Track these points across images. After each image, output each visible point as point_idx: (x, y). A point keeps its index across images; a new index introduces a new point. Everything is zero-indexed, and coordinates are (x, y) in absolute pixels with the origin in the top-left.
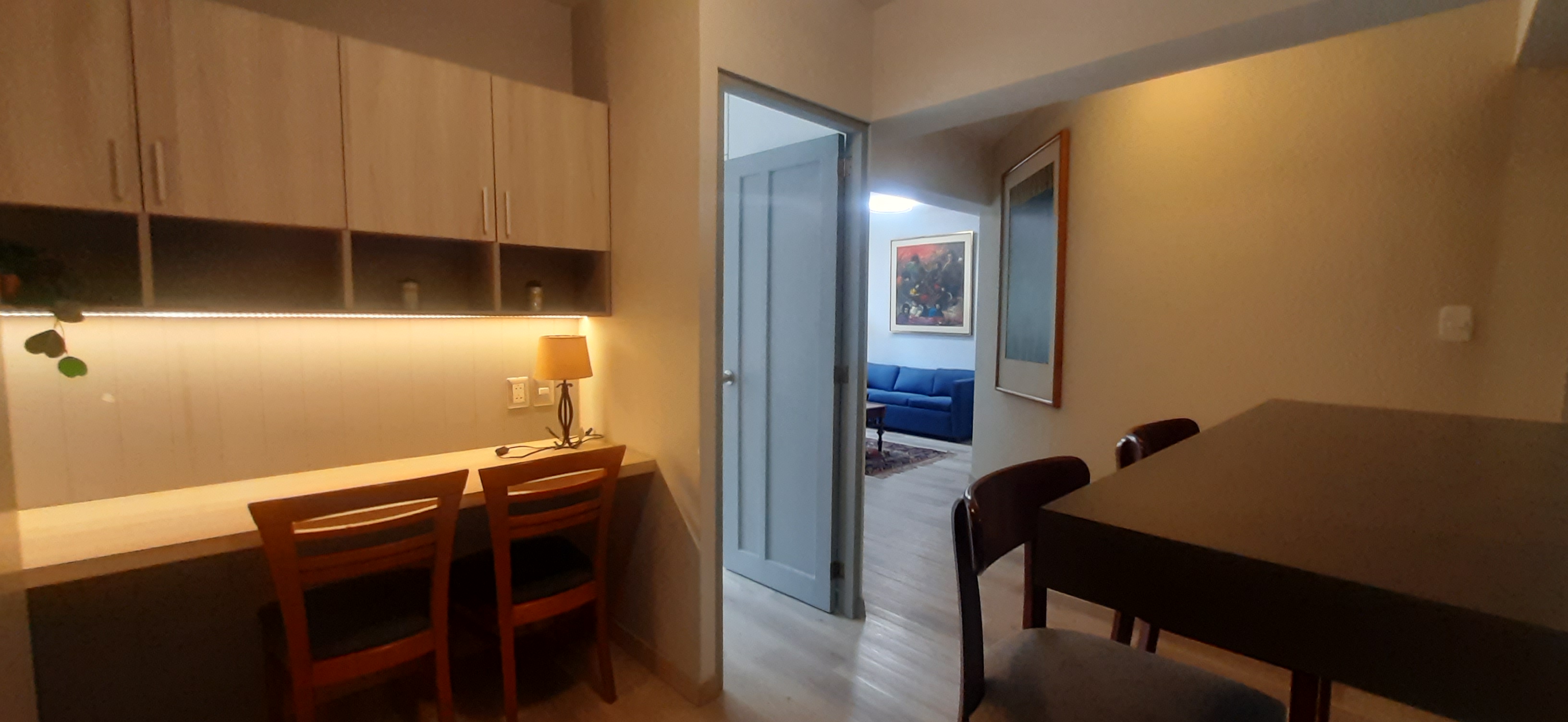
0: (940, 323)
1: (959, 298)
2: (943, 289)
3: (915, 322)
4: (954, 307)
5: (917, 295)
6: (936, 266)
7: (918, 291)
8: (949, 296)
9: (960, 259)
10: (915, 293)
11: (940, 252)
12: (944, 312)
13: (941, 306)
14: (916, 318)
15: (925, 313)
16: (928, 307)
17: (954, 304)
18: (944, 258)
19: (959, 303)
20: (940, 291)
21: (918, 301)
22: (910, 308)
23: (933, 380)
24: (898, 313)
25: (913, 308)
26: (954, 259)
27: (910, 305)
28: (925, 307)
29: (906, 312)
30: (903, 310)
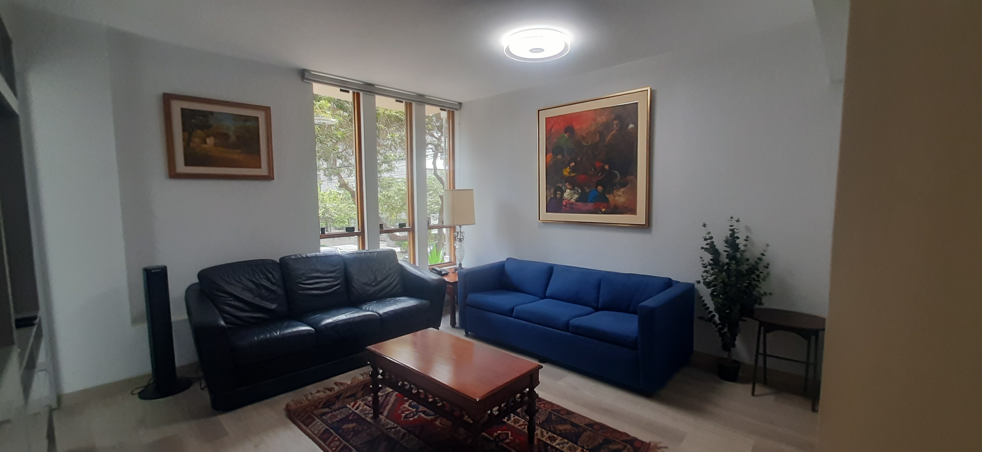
0: (603, 210)
1: (629, 178)
2: (607, 167)
3: (572, 209)
4: (622, 190)
5: (572, 174)
6: (597, 138)
7: (573, 170)
8: (616, 175)
9: (631, 126)
10: (570, 173)
11: (602, 119)
12: (610, 197)
13: (605, 188)
14: (572, 204)
15: (583, 198)
16: (587, 191)
17: (623, 186)
18: (607, 126)
19: (629, 186)
20: (603, 169)
21: (573, 183)
22: (563, 192)
24: (549, 198)
25: (568, 191)
26: (623, 126)
27: (563, 189)
28: (582, 190)
29: (558, 196)
30: (555, 194)
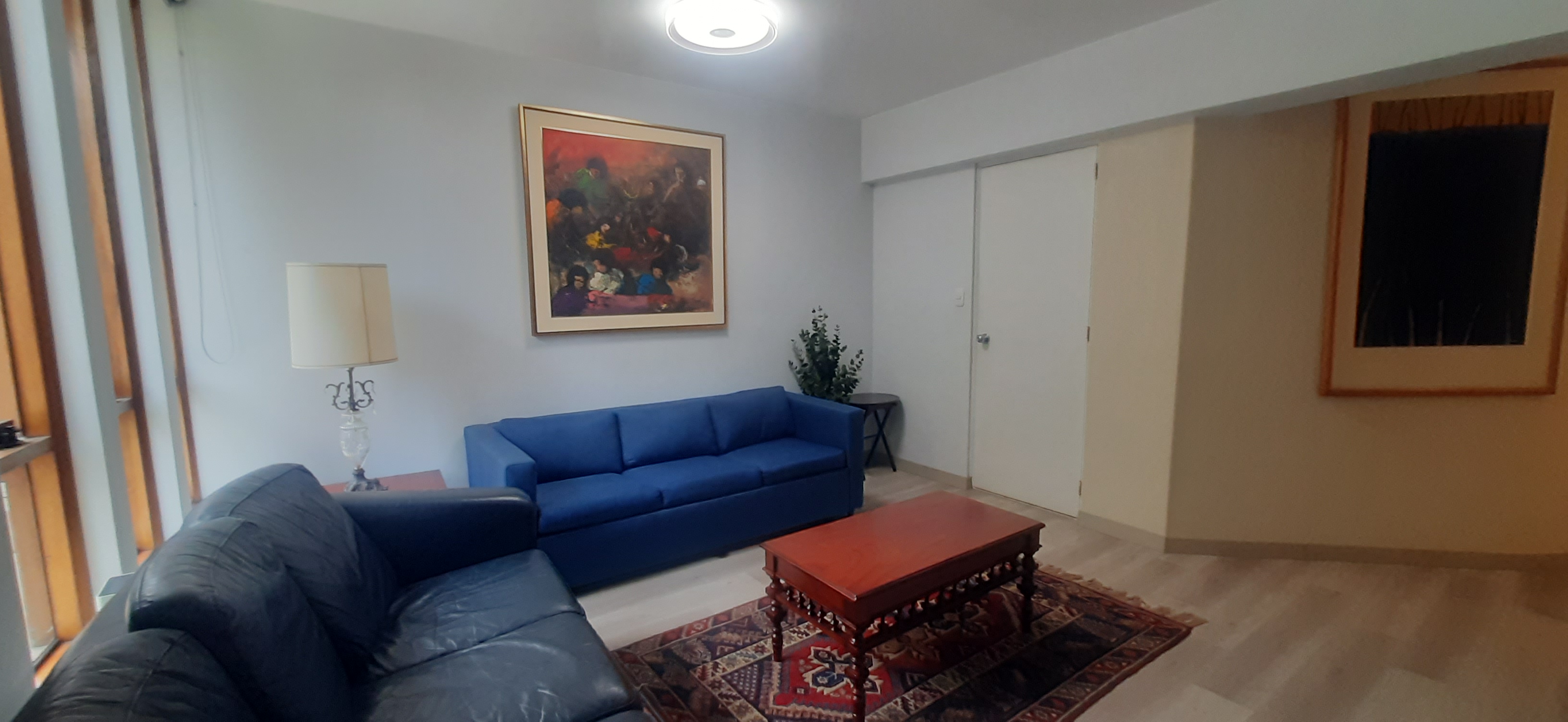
0: (664, 306)
1: (700, 257)
2: (667, 238)
3: (607, 307)
4: (692, 274)
5: (606, 246)
6: (649, 190)
7: (608, 237)
8: (682, 253)
9: (701, 182)
10: (600, 242)
11: (659, 161)
12: (673, 286)
13: (665, 271)
14: (608, 298)
15: (628, 288)
16: (635, 275)
17: (693, 268)
18: (667, 174)
19: (701, 268)
20: (661, 242)
21: (608, 262)
22: (587, 277)
23: (711, 420)
24: (556, 289)
25: (598, 275)
26: (689, 180)
27: (589, 271)
28: (627, 274)
29: (577, 285)
30: (571, 280)
